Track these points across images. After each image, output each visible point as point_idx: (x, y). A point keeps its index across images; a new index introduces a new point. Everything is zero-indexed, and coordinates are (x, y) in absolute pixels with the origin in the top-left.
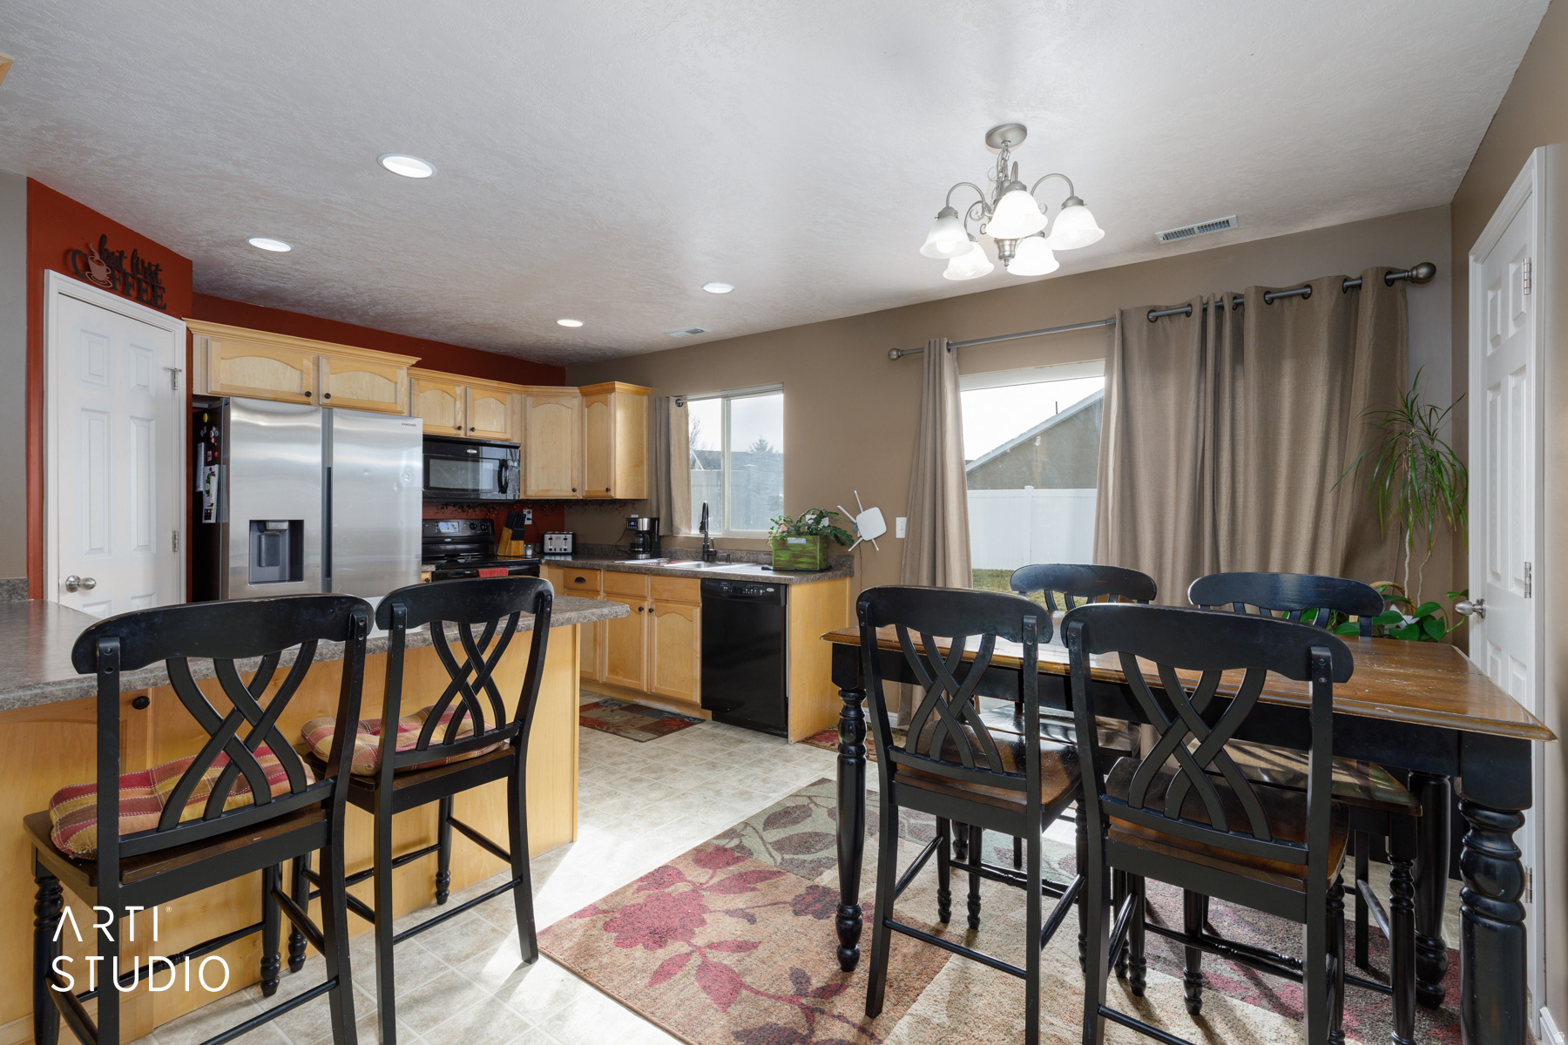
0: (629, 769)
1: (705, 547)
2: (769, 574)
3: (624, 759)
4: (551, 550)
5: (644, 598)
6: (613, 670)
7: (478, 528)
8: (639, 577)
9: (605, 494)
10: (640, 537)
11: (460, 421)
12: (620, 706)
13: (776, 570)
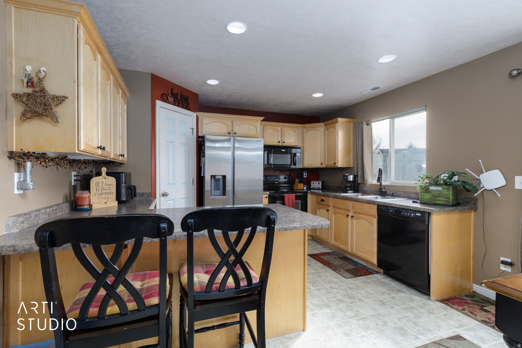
0: (338, 293)
1: (381, 189)
2: (418, 206)
3: (336, 286)
4: (313, 187)
5: (349, 211)
6: (336, 240)
7: (287, 178)
8: (347, 201)
9: (333, 165)
10: (349, 183)
11: (280, 139)
12: (339, 256)
13: (421, 203)
